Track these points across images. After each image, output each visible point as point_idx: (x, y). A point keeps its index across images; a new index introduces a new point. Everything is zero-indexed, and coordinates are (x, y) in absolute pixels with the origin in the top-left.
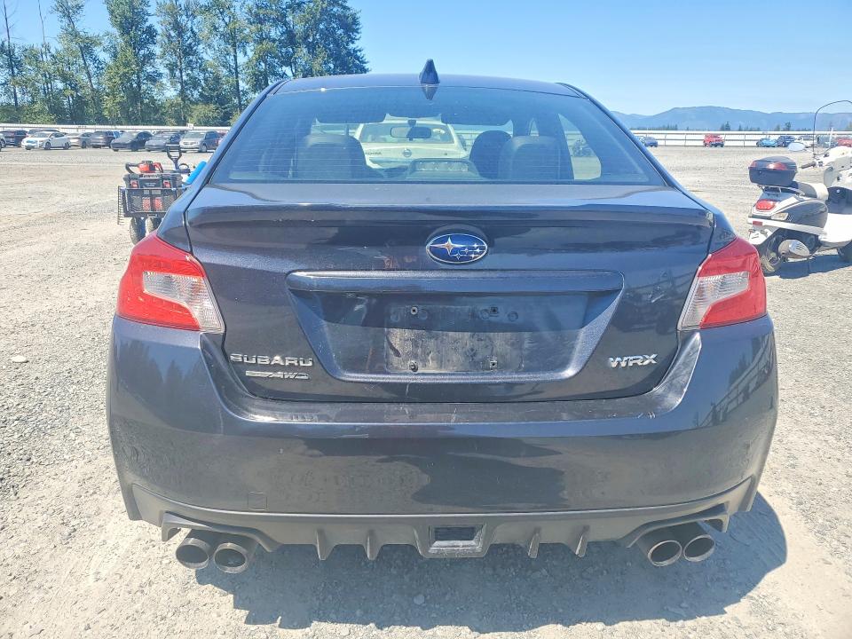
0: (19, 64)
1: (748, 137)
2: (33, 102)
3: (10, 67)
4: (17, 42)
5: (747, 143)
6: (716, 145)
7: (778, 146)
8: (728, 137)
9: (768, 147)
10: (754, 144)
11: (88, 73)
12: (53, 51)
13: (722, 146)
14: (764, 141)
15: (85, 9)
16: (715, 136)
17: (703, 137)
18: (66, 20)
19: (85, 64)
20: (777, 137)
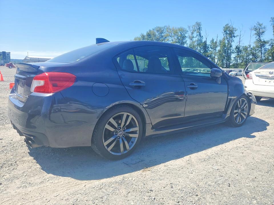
0: (240, 51)
2: (242, 62)
3: (238, 52)
4: (242, 45)
11: (261, 53)
12: (251, 47)
15: (265, 33)
18: (258, 37)
19: (261, 50)
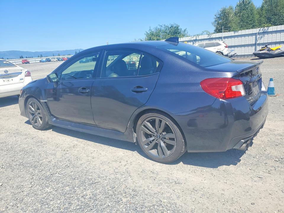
1: (36, 60)
5: (37, 62)
6: (27, 63)
7: (46, 62)
8: (30, 60)
9: (43, 62)
10: (39, 61)
13: (29, 63)
14: (42, 61)
16: (26, 60)
17: (21, 61)
20: (45, 59)
